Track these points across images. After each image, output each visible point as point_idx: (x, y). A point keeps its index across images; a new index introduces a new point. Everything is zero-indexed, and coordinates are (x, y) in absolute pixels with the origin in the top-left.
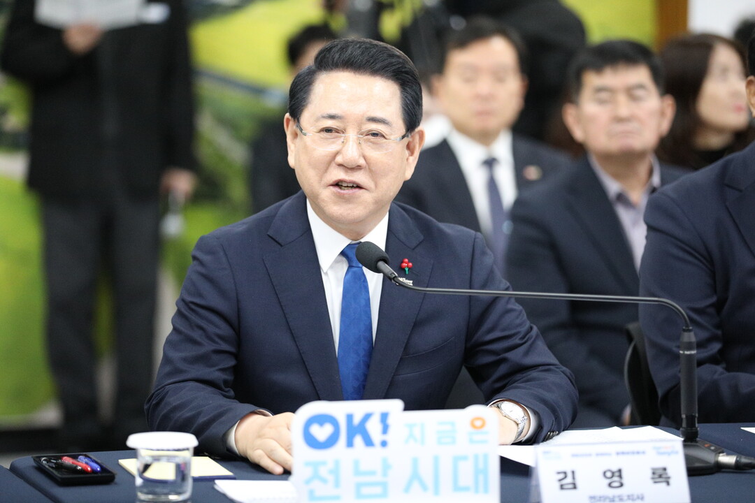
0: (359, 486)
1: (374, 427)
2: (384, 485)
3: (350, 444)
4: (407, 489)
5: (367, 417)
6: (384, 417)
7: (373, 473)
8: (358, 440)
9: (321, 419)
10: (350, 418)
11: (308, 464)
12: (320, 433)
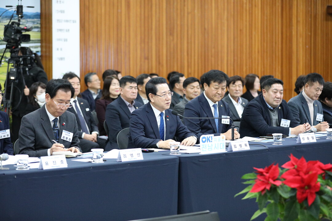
0: (209, 148)
1: (210, 139)
2: (212, 148)
3: (207, 142)
4: (214, 149)
5: (210, 137)
6: (212, 137)
7: (210, 146)
8: (208, 141)
9: (204, 138)
10: (207, 137)
11: (202, 145)
12: (204, 140)
